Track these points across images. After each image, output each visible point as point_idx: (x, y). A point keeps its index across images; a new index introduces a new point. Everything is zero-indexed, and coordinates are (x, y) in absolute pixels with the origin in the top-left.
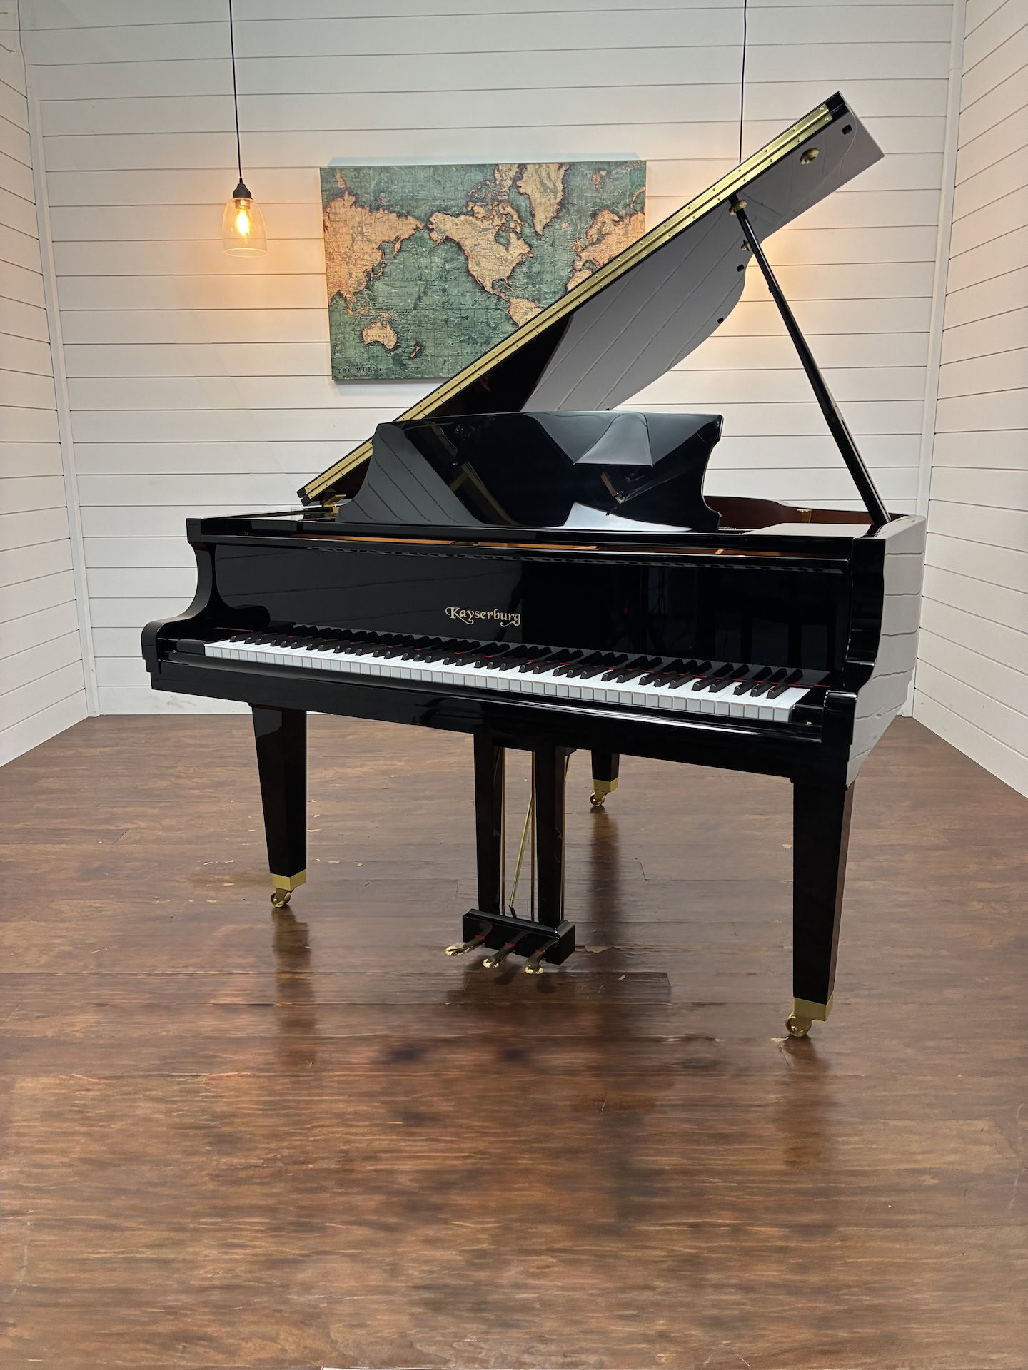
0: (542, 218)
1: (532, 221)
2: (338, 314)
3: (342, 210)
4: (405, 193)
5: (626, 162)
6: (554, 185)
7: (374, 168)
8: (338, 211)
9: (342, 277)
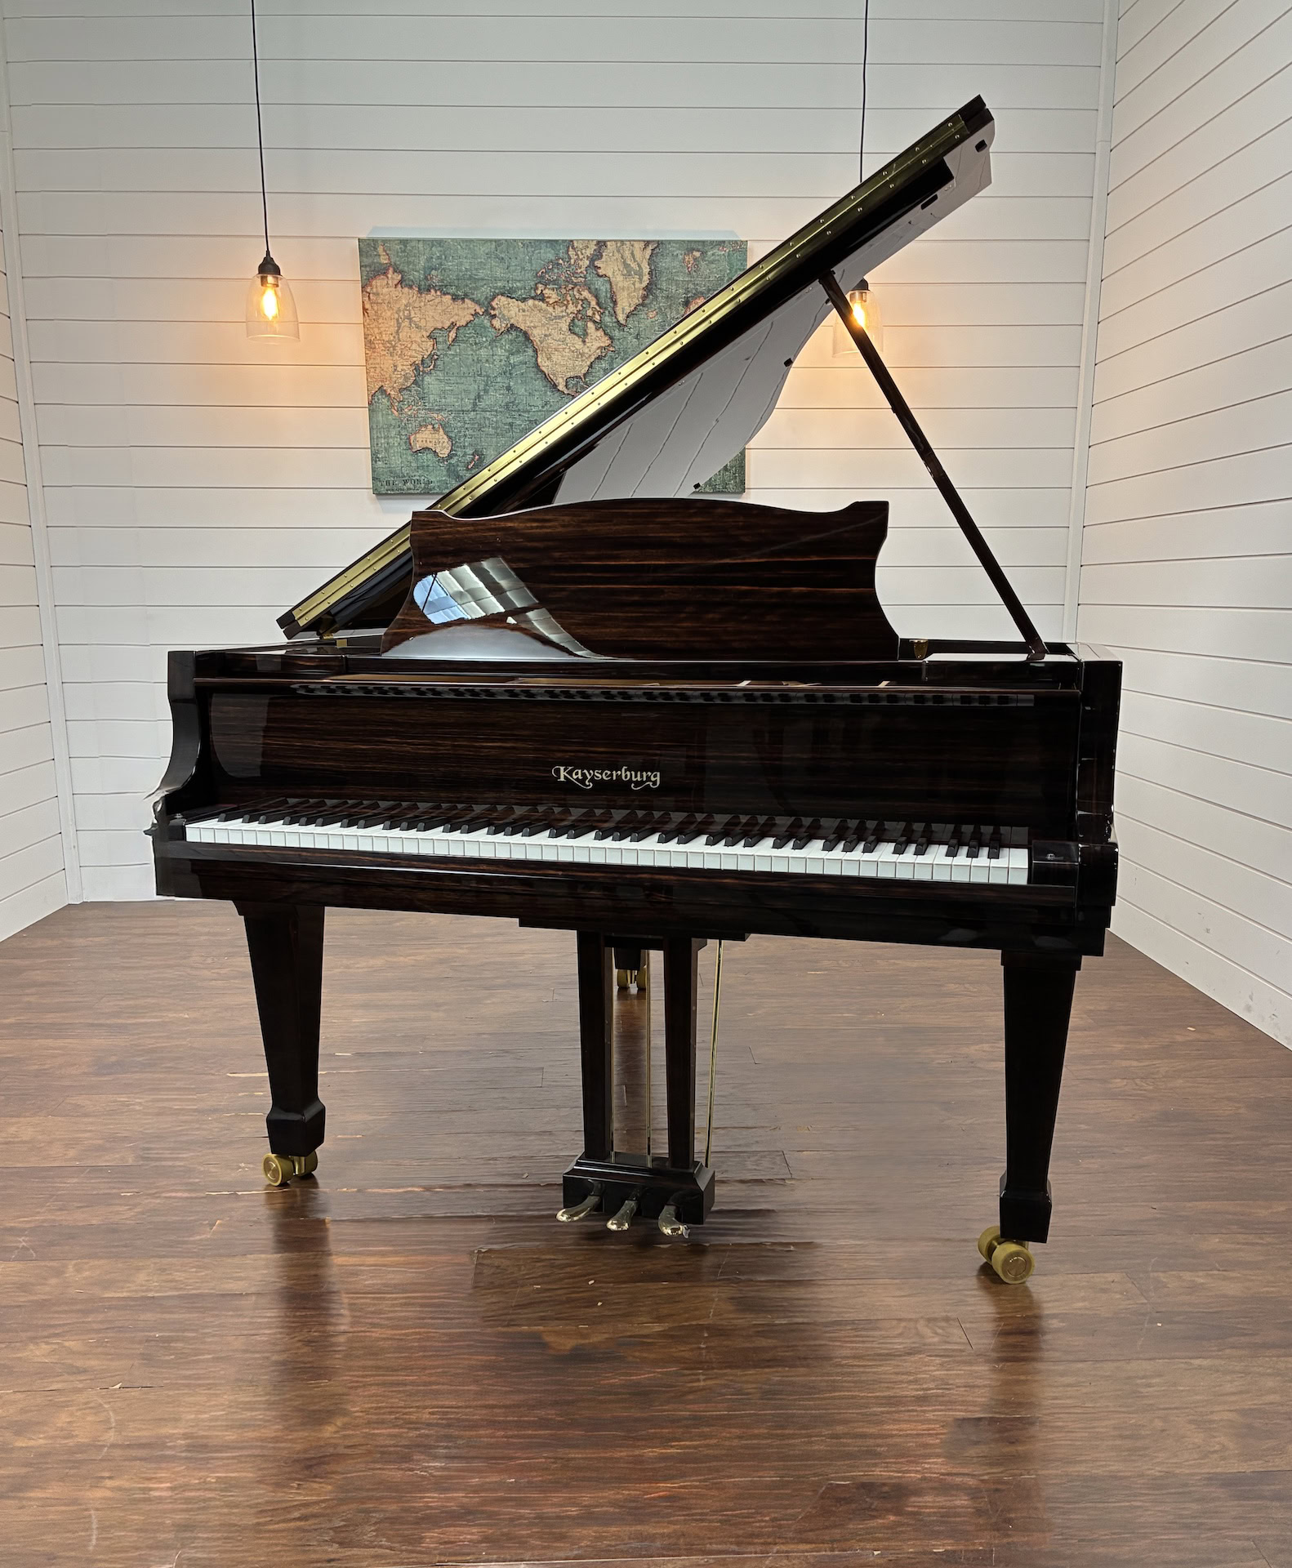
0: (625, 305)
1: (613, 308)
2: (380, 414)
3: (385, 290)
4: (461, 271)
5: (724, 242)
6: (639, 266)
7: (424, 241)
8: (379, 289)
9: (385, 369)
